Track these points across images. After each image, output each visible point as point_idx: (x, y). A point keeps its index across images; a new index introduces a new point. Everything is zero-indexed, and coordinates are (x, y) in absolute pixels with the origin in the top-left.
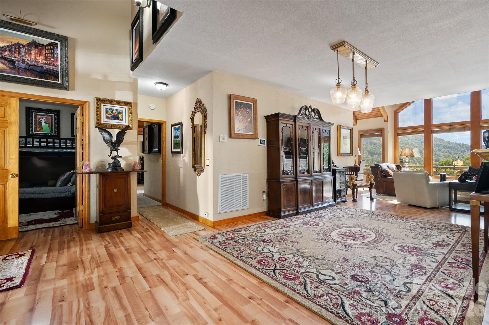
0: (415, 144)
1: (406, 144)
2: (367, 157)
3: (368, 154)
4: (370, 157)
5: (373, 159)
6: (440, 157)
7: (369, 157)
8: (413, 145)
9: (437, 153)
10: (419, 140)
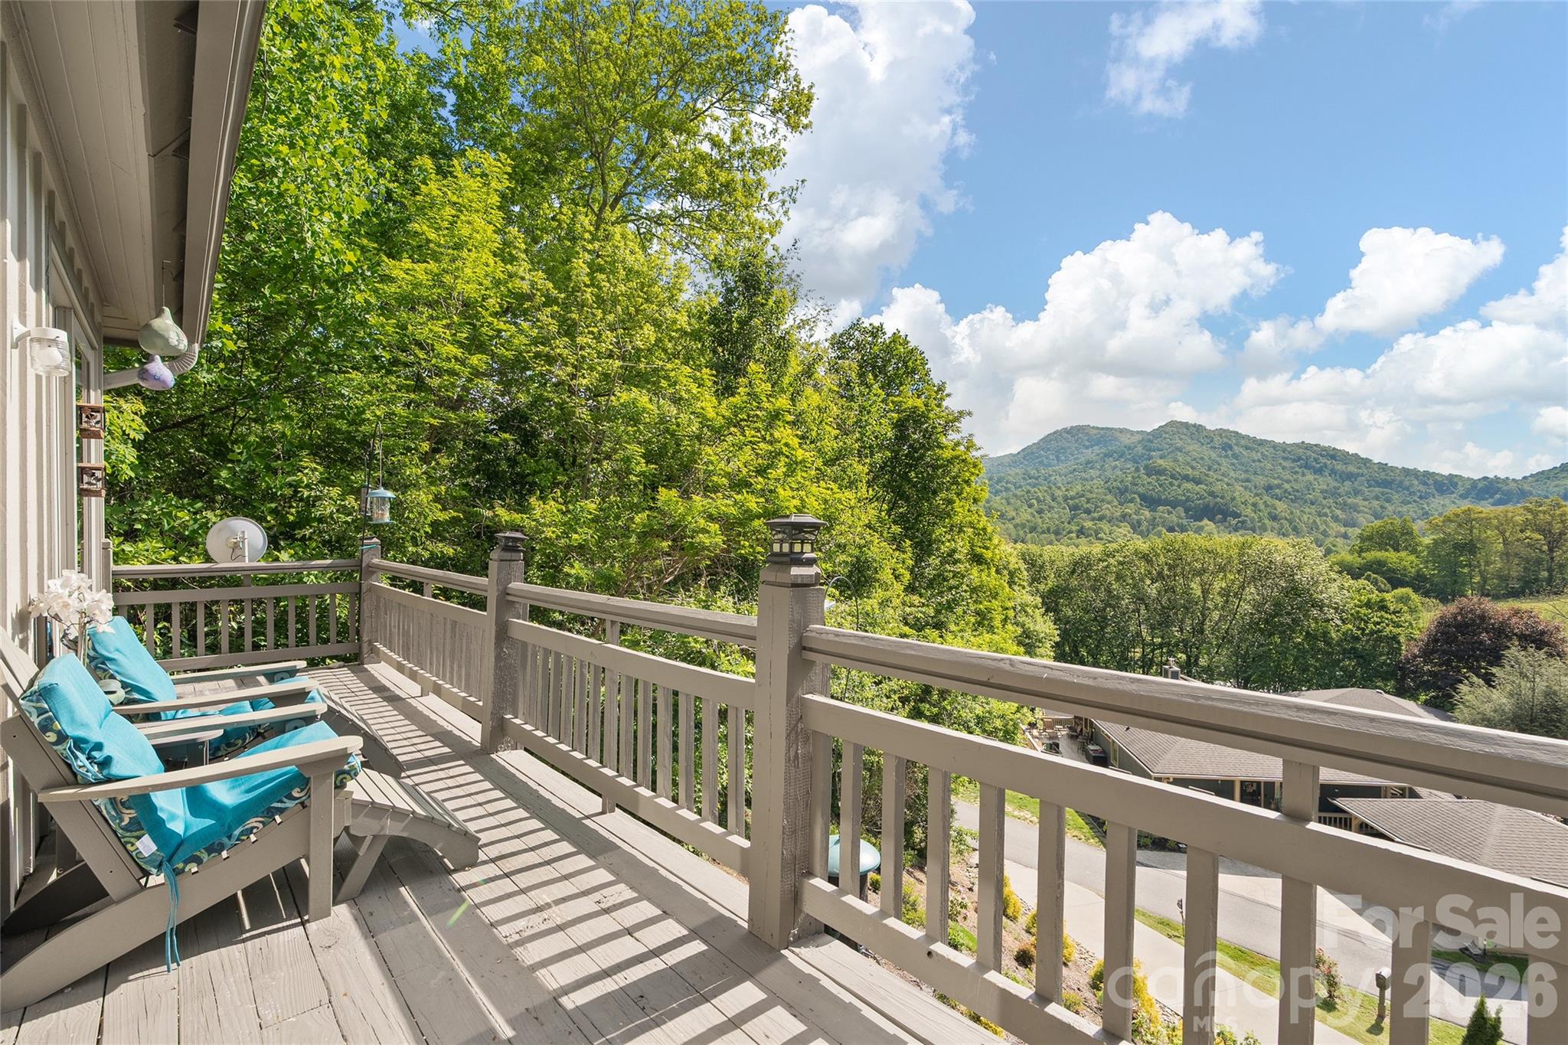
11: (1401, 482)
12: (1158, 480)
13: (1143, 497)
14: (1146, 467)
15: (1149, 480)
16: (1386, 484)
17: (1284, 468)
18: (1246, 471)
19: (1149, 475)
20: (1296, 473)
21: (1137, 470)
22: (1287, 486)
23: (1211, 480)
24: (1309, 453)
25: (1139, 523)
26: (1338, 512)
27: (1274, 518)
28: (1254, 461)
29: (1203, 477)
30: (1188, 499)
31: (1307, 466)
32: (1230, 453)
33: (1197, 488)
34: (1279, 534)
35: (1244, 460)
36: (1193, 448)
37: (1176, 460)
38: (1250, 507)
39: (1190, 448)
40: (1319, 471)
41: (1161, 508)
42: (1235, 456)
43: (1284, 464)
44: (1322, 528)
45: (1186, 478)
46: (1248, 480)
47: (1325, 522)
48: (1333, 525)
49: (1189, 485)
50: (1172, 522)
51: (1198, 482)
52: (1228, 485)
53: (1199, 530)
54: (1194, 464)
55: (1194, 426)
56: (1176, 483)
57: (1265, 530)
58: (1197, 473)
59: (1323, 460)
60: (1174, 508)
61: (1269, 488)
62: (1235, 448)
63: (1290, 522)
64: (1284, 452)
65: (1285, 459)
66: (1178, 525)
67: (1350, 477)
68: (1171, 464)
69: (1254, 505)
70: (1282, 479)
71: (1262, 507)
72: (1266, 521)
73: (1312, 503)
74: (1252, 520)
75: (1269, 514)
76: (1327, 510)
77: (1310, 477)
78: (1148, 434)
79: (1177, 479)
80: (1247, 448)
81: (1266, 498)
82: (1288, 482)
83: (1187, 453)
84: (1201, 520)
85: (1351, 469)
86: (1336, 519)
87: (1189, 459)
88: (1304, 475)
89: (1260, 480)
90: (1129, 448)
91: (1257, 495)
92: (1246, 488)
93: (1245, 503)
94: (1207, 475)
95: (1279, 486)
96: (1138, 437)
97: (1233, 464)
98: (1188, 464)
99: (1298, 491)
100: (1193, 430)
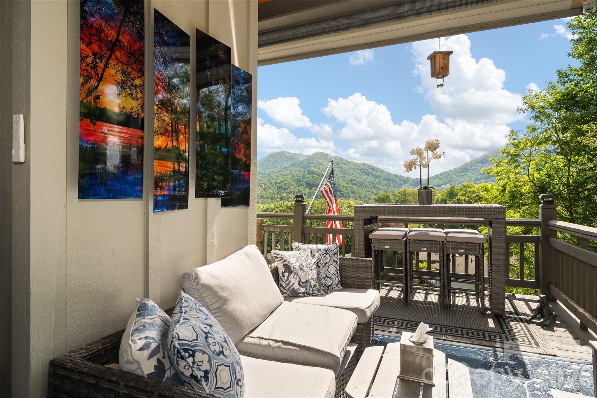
11: (393, 179)
12: (312, 176)
13: (306, 183)
14: (308, 171)
15: (309, 176)
16: (389, 180)
17: (357, 173)
18: (344, 174)
19: (309, 174)
20: (361, 175)
21: (305, 172)
22: (357, 180)
24: (365, 167)
25: (305, 194)
26: (374, 190)
27: (353, 192)
28: (347, 170)
31: (364, 172)
32: (339, 166)
34: (354, 199)
35: (343, 169)
37: (319, 168)
38: (345, 188)
39: (325, 163)
40: (368, 174)
41: (313, 188)
42: (341, 167)
43: (357, 171)
44: (369, 196)
46: (344, 177)
47: (369, 194)
48: (372, 195)
52: (338, 179)
55: (326, 154)
56: (319, 178)
57: (350, 197)
59: (369, 170)
61: (352, 181)
62: (340, 164)
63: (358, 194)
64: (357, 166)
65: (357, 169)
66: (319, 195)
67: (378, 177)
68: (317, 170)
69: (346, 187)
70: (356, 177)
71: (349, 188)
72: (350, 194)
73: (366, 187)
74: (346, 193)
75: (351, 191)
76: (370, 190)
77: (365, 177)
78: (309, 157)
79: (319, 176)
80: (345, 164)
81: (350, 184)
82: (358, 178)
83: (323, 165)
85: (378, 174)
86: (373, 193)
87: (324, 168)
88: (363, 176)
89: (349, 177)
90: (302, 162)
91: (347, 183)
92: (344, 180)
93: (343, 186)
95: (355, 180)
96: (305, 158)
97: (339, 171)
98: (324, 170)
99: (361, 182)
100: (326, 156)
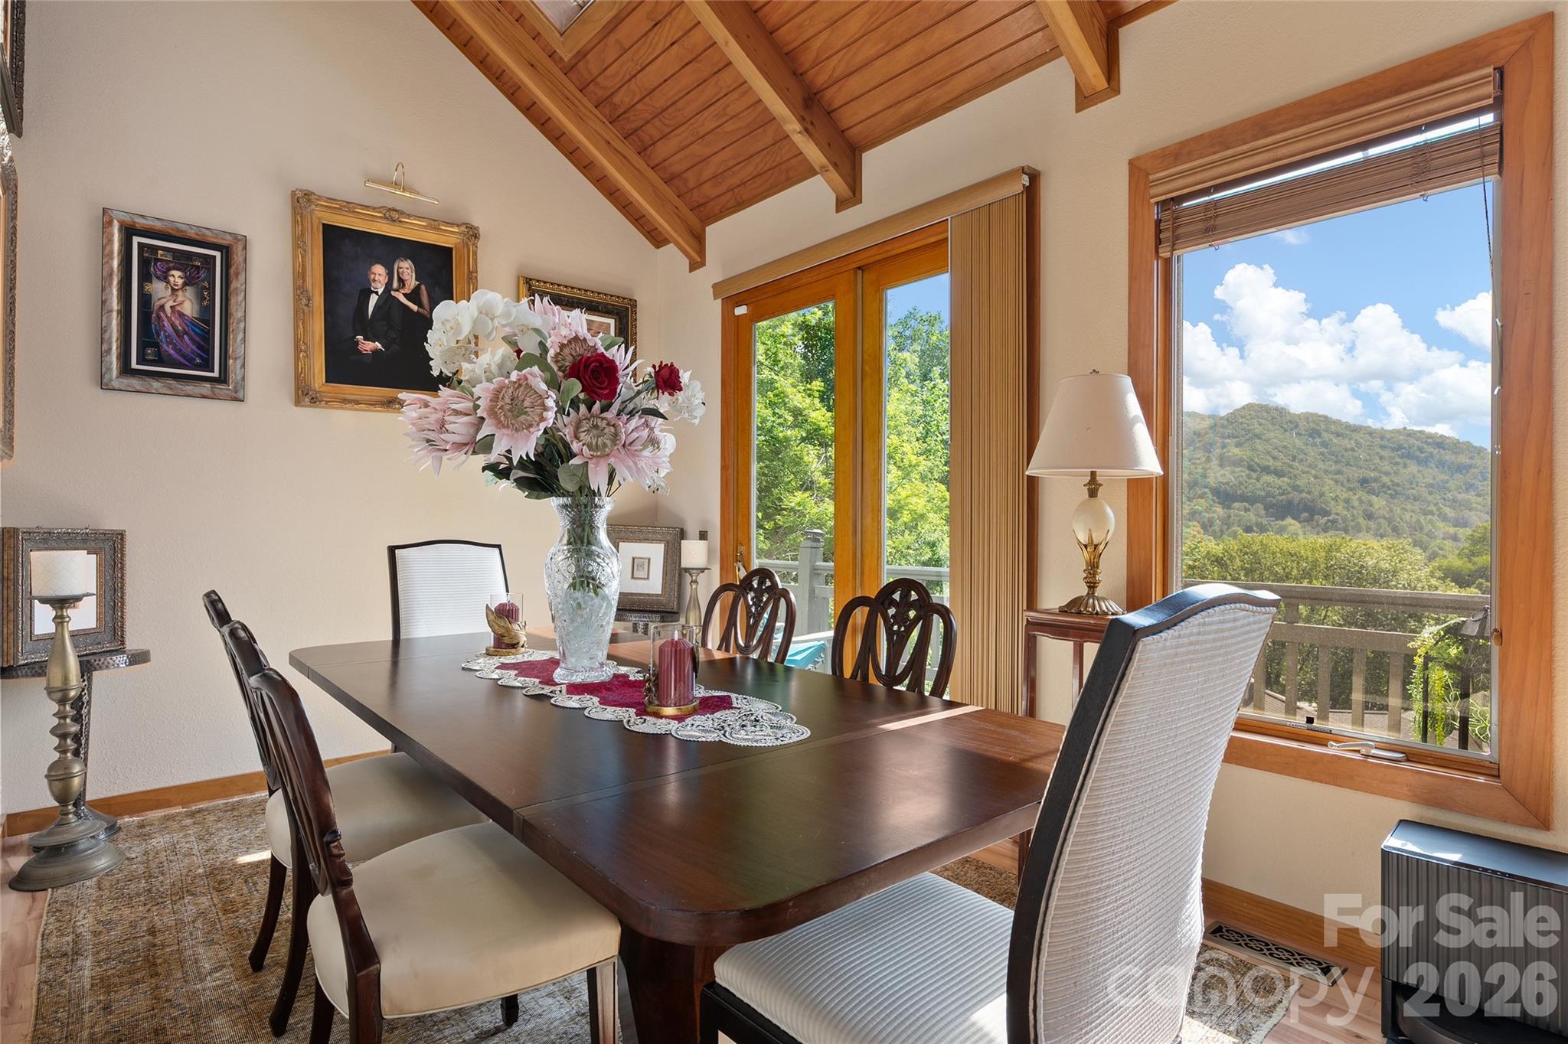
0: (1379, 461)
1: (1348, 464)
2: (1208, 510)
3: (1214, 501)
4: (1219, 510)
5: (1229, 516)
6: (1470, 510)
7: (1215, 512)
8: (1373, 467)
9: (1460, 497)
10: (1393, 450)
12: (1234, 472)
13: (1216, 492)
14: (1219, 457)
15: (1222, 472)
17: (1381, 458)
18: (1336, 462)
19: (1221, 466)
20: (1397, 464)
21: (1209, 460)
22: (1385, 479)
23: (1296, 472)
24: (1412, 441)
25: (1211, 523)
26: (1447, 510)
27: (1369, 516)
28: (1346, 450)
29: (1287, 469)
30: (1269, 495)
31: (1409, 456)
32: (1318, 440)
33: (1279, 482)
34: (1376, 535)
35: (1333, 449)
36: (1274, 435)
37: (1254, 450)
38: (1342, 504)
39: (1272, 435)
40: (1423, 462)
41: (1236, 505)
42: (1325, 444)
43: (1383, 453)
44: (1428, 528)
45: (1266, 470)
46: (1339, 472)
47: (1431, 522)
48: (1440, 524)
49: (1270, 478)
50: (1250, 520)
51: (1279, 474)
52: (1316, 477)
53: (1281, 530)
54: (1275, 453)
55: (1276, 409)
56: (1254, 475)
57: (1359, 531)
58: (1279, 464)
59: (1429, 449)
60: (1252, 505)
61: (1364, 482)
62: (1325, 434)
63: (1390, 521)
64: (1382, 438)
65: (1383, 447)
66: (1257, 524)
67: (1461, 469)
68: (1249, 453)
69: (1347, 501)
70: (1380, 472)
71: (1356, 503)
72: (1361, 520)
73: (1416, 499)
74: (1345, 520)
75: (1364, 511)
76: (1432, 508)
77: (1413, 468)
78: (1222, 418)
79: (1254, 471)
80: (1338, 435)
81: (1360, 493)
82: (1387, 474)
83: (1267, 441)
84: (1283, 518)
85: (1463, 459)
86: (1444, 518)
87: (1270, 448)
88: (1405, 466)
89: (1355, 473)
90: (1199, 435)
91: (1350, 489)
92: (1336, 481)
93: (1336, 499)
94: (1291, 467)
95: (1376, 480)
96: (1208, 423)
97: (1322, 454)
98: (1269, 453)
99: (1398, 485)
100: (1275, 414)
